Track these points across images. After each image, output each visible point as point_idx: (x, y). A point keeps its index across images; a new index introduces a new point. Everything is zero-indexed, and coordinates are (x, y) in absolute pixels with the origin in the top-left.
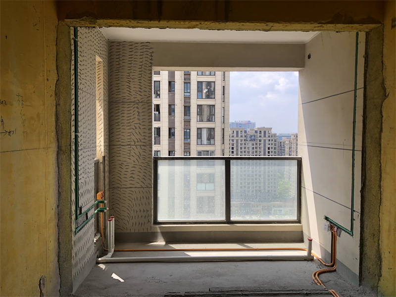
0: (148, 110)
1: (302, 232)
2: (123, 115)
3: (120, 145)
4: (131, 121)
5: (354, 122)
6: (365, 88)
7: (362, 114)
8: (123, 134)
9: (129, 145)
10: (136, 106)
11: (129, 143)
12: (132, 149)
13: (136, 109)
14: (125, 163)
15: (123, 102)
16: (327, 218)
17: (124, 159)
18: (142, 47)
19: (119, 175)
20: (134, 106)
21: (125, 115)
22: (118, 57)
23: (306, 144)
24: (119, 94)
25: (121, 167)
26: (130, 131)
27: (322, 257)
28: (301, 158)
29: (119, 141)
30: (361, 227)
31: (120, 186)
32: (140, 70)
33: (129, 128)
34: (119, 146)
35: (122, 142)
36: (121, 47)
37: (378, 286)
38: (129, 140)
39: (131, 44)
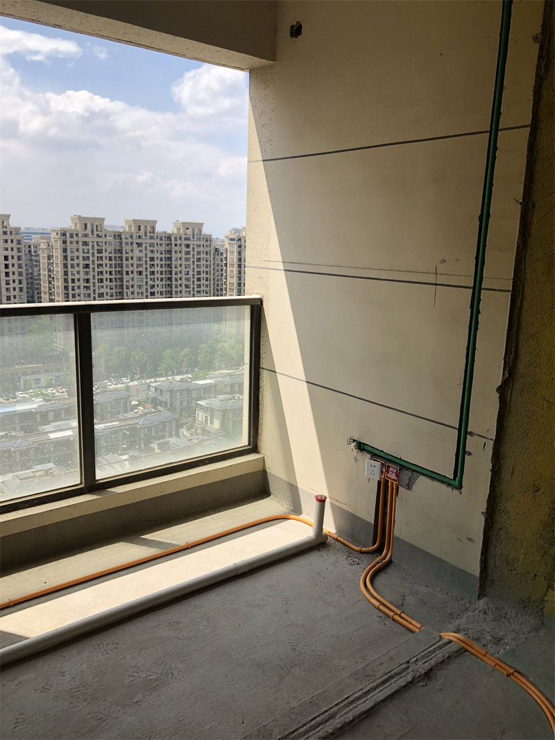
1: (264, 473)
5: (485, 218)
6: (535, 127)
7: (520, 198)
16: (361, 447)
23: (281, 266)
27: (339, 531)
28: (261, 300)
30: (492, 471)
37: (543, 601)
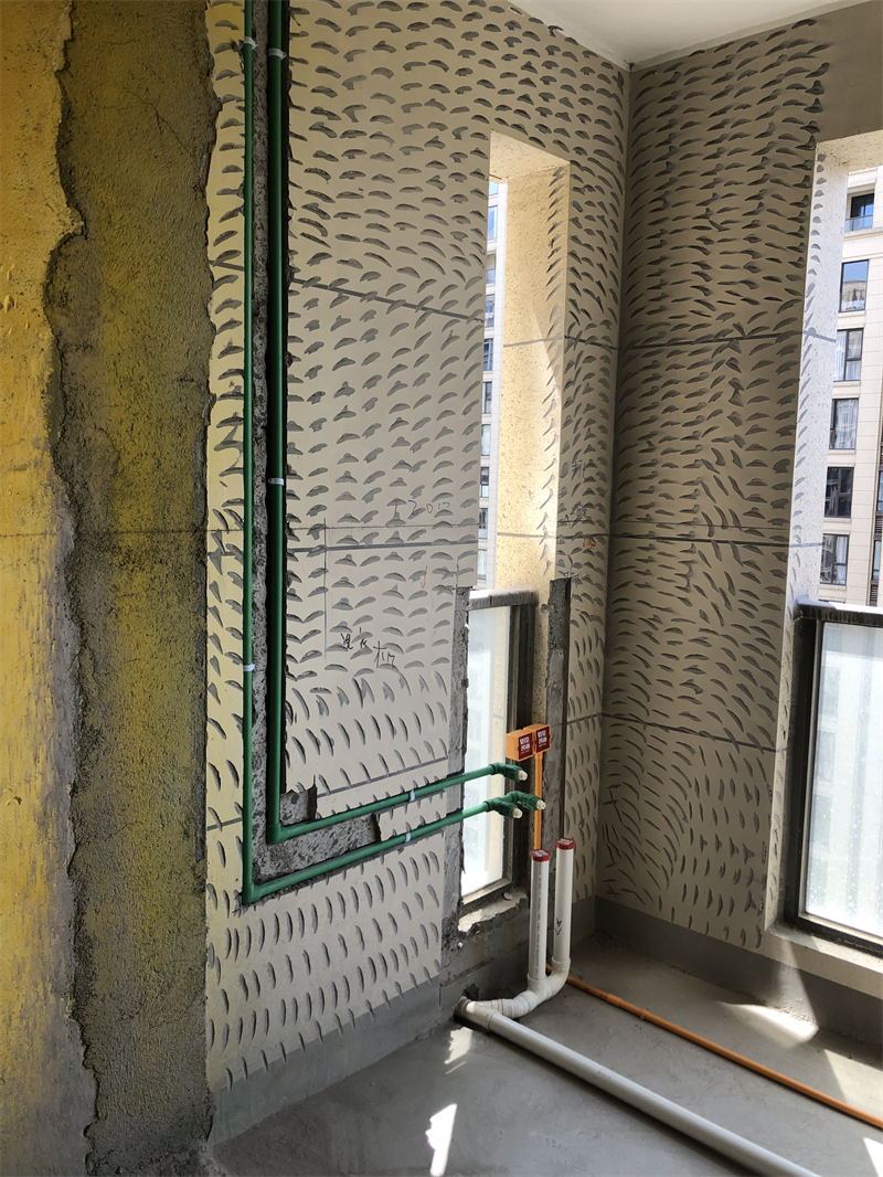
0: (780, 370)
2: (670, 401)
3: (651, 536)
4: (702, 428)
8: (665, 488)
9: (686, 538)
10: (728, 354)
11: (686, 530)
12: (696, 557)
13: (724, 370)
14: (666, 617)
15: (674, 342)
17: (664, 602)
18: (774, 58)
19: (642, 668)
20: (719, 357)
21: (681, 402)
22: (664, 135)
24: (662, 309)
25: (648, 634)
26: (693, 474)
29: (648, 519)
31: (641, 714)
32: (758, 175)
33: (690, 459)
34: (646, 543)
35: (661, 525)
36: (680, 84)
38: (689, 517)
39: (721, 56)
